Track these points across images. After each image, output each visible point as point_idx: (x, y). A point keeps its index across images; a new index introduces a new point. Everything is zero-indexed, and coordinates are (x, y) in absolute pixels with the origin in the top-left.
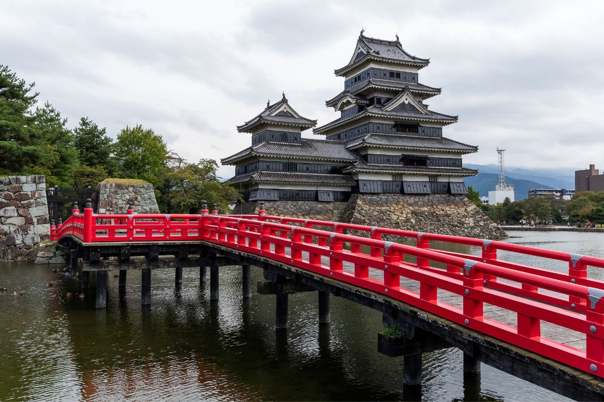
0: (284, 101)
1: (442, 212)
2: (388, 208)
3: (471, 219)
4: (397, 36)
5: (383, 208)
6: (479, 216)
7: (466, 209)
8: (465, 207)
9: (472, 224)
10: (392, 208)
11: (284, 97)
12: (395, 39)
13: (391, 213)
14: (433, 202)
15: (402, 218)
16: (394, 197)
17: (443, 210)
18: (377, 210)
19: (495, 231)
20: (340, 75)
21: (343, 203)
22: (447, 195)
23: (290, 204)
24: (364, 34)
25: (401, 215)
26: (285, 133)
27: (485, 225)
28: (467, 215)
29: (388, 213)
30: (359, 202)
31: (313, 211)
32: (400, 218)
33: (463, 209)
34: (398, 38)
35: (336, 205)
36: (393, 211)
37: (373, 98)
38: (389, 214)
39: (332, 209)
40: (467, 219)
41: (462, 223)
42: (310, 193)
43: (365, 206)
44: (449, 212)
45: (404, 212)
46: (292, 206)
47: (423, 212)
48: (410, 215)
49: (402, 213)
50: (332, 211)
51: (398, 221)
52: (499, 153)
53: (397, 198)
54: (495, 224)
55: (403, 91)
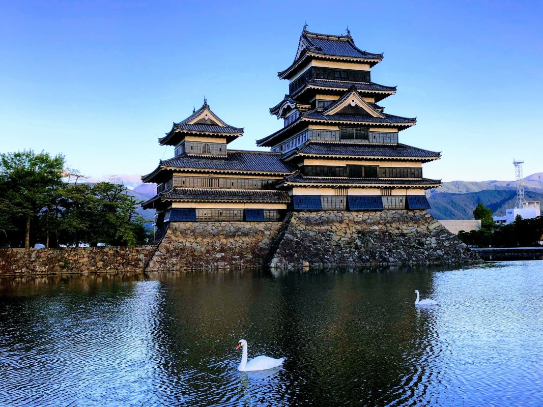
0: (205, 107)
1: (397, 231)
2: (329, 227)
3: (433, 239)
4: (347, 29)
5: (323, 228)
6: (445, 235)
7: (427, 227)
8: (427, 225)
9: (434, 245)
10: (334, 227)
11: (205, 103)
12: (345, 34)
13: (332, 233)
14: (386, 220)
15: (344, 239)
16: (337, 214)
17: (398, 229)
18: (315, 230)
19: (464, 252)
20: (285, 78)
21: (276, 223)
22: (405, 211)
23: (211, 225)
24: (307, 29)
25: (344, 235)
26: (207, 144)
27: (450, 245)
28: (429, 234)
29: (328, 233)
30: (293, 220)
31: (240, 233)
32: (342, 239)
33: (424, 227)
34: (349, 32)
35: (268, 225)
36: (334, 231)
37: (315, 101)
38: (329, 235)
39: (263, 230)
40: (429, 239)
41: (422, 244)
42: (235, 212)
43: (301, 225)
44: (405, 231)
45: (348, 231)
46: (214, 228)
47: (372, 232)
48: (355, 235)
49: (346, 233)
50: (262, 232)
51: (340, 242)
52: (515, 166)
53: (341, 215)
54: (464, 245)
55: (348, 92)
